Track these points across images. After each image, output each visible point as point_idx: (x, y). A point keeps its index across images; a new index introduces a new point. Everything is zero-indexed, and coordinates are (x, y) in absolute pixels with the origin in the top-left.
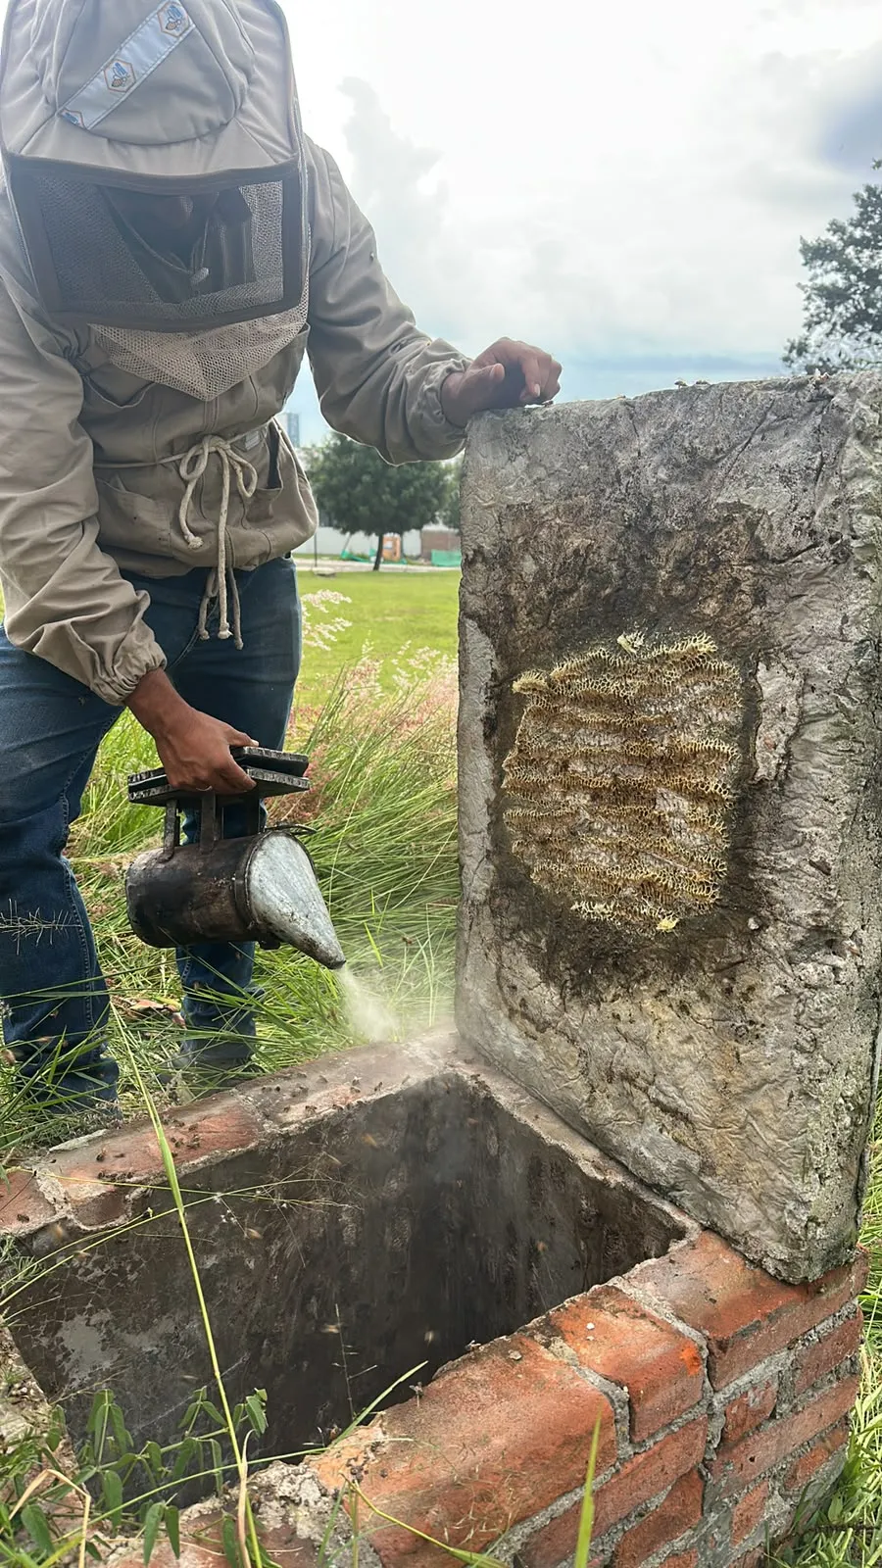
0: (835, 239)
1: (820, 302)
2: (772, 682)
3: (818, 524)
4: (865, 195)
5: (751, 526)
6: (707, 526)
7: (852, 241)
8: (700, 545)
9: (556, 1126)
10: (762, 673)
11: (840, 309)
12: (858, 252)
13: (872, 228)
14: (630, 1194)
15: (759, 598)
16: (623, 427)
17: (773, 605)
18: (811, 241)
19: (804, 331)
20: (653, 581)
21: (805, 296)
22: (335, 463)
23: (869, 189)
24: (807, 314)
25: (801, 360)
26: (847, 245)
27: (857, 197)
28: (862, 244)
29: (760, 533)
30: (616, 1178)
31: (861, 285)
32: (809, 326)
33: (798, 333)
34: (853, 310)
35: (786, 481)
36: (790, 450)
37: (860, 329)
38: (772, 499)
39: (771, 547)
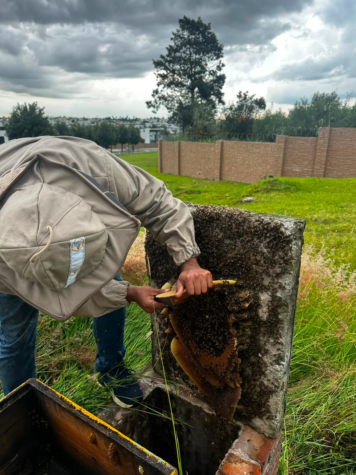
0: (162, 60)
1: (160, 79)
4: (169, 48)
7: (167, 61)
11: (166, 80)
12: (169, 64)
13: (172, 57)
18: (156, 60)
19: (157, 87)
21: (156, 76)
22: (14, 126)
23: (170, 46)
24: (157, 82)
25: (157, 96)
26: (166, 62)
27: (167, 48)
28: (170, 62)
31: (171, 74)
32: (158, 85)
33: (155, 87)
34: (169, 81)
37: (172, 86)
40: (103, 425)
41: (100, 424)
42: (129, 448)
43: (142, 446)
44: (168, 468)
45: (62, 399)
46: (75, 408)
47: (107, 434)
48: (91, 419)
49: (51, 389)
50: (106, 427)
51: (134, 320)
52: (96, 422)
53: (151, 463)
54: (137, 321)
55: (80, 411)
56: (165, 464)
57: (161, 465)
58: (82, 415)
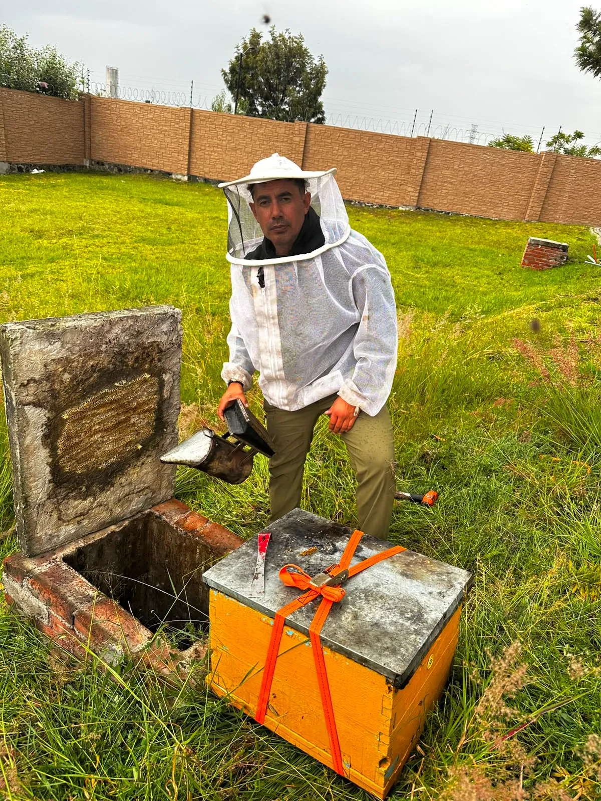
2: (166, 377)
3: (174, 341)
5: (158, 345)
6: (145, 348)
8: (144, 353)
9: (101, 532)
10: (164, 376)
14: (133, 521)
15: (159, 360)
16: (107, 328)
17: (163, 361)
20: (127, 365)
29: (160, 346)
30: (126, 523)
35: (166, 334)
36: (165, 327)
38: (163, 339)
39: (164, 349)
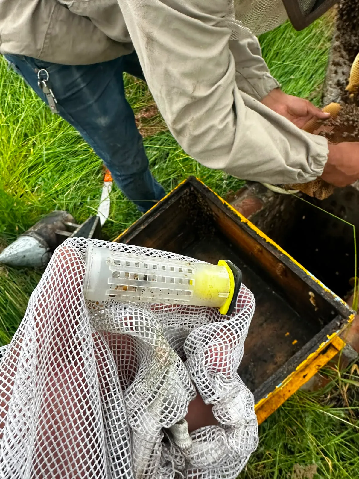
40: (272, 245)
41: (268, 243)
42: (302, 276)
43: (317, 278)
44: (347, 309)
45: (226, 206)
46: (240, 219)
47: (277, 256)
48: (258, 235)
49: (213, 193)
50: (276, 248)
51: (284, 62)
52: (265, 240)
53: (327, 298)
54: (287, 63)
55: (246, 224)
56: (344, 304)
57: (338, 303)
58: (248, 229)
